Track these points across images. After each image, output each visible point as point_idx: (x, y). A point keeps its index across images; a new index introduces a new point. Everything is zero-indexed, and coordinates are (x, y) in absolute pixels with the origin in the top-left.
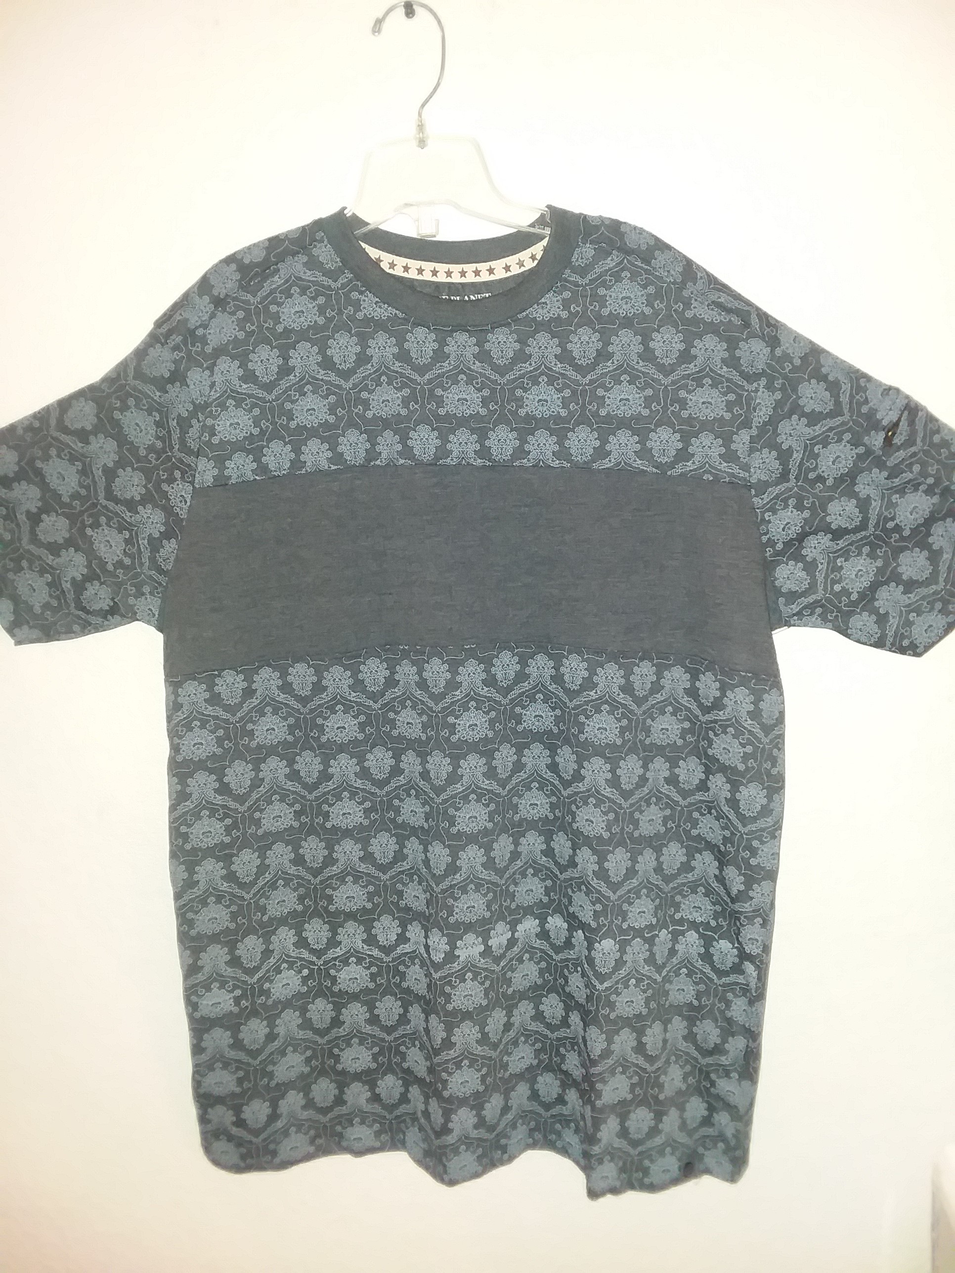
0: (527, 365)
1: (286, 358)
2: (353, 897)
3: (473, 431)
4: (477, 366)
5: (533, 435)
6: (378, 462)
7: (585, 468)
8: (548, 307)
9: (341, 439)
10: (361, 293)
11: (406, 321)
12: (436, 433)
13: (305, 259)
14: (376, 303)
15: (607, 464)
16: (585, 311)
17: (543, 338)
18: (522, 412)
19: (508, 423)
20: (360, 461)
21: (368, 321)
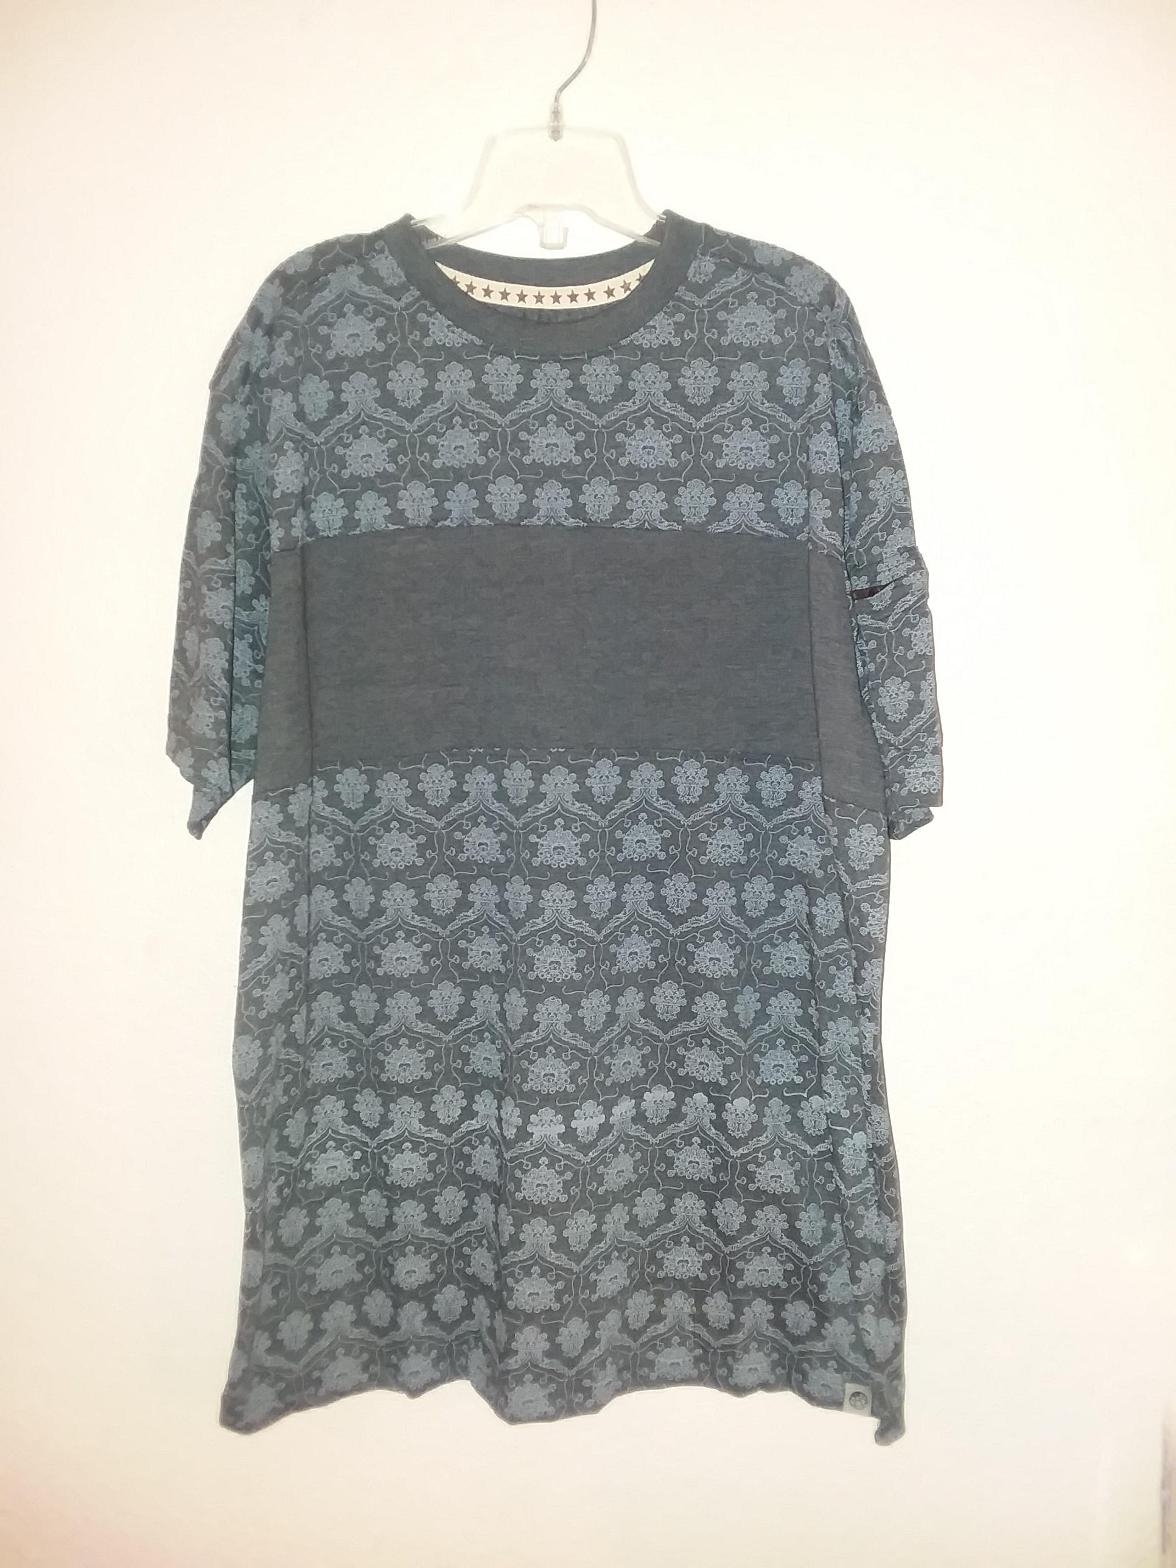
0: (630, 403)
1: (338, 392)
2: (408, 1065)
3: (565, 484)
4: (570, 404)
5: (636, 489)
6: (447, 523)
7: (698, 532)
8: (657, 332)
9: (402, 493)
10: (430, 314)
11: (484, 349)
12: (521, 486)
13: (361, 271)
14: (449, 326)
15: (725, 526)
16: (700, 339)
17: (650, 370)
18: (623, 462)
19: (606, 474)
20: (424, 521)
21: (437, 349)
